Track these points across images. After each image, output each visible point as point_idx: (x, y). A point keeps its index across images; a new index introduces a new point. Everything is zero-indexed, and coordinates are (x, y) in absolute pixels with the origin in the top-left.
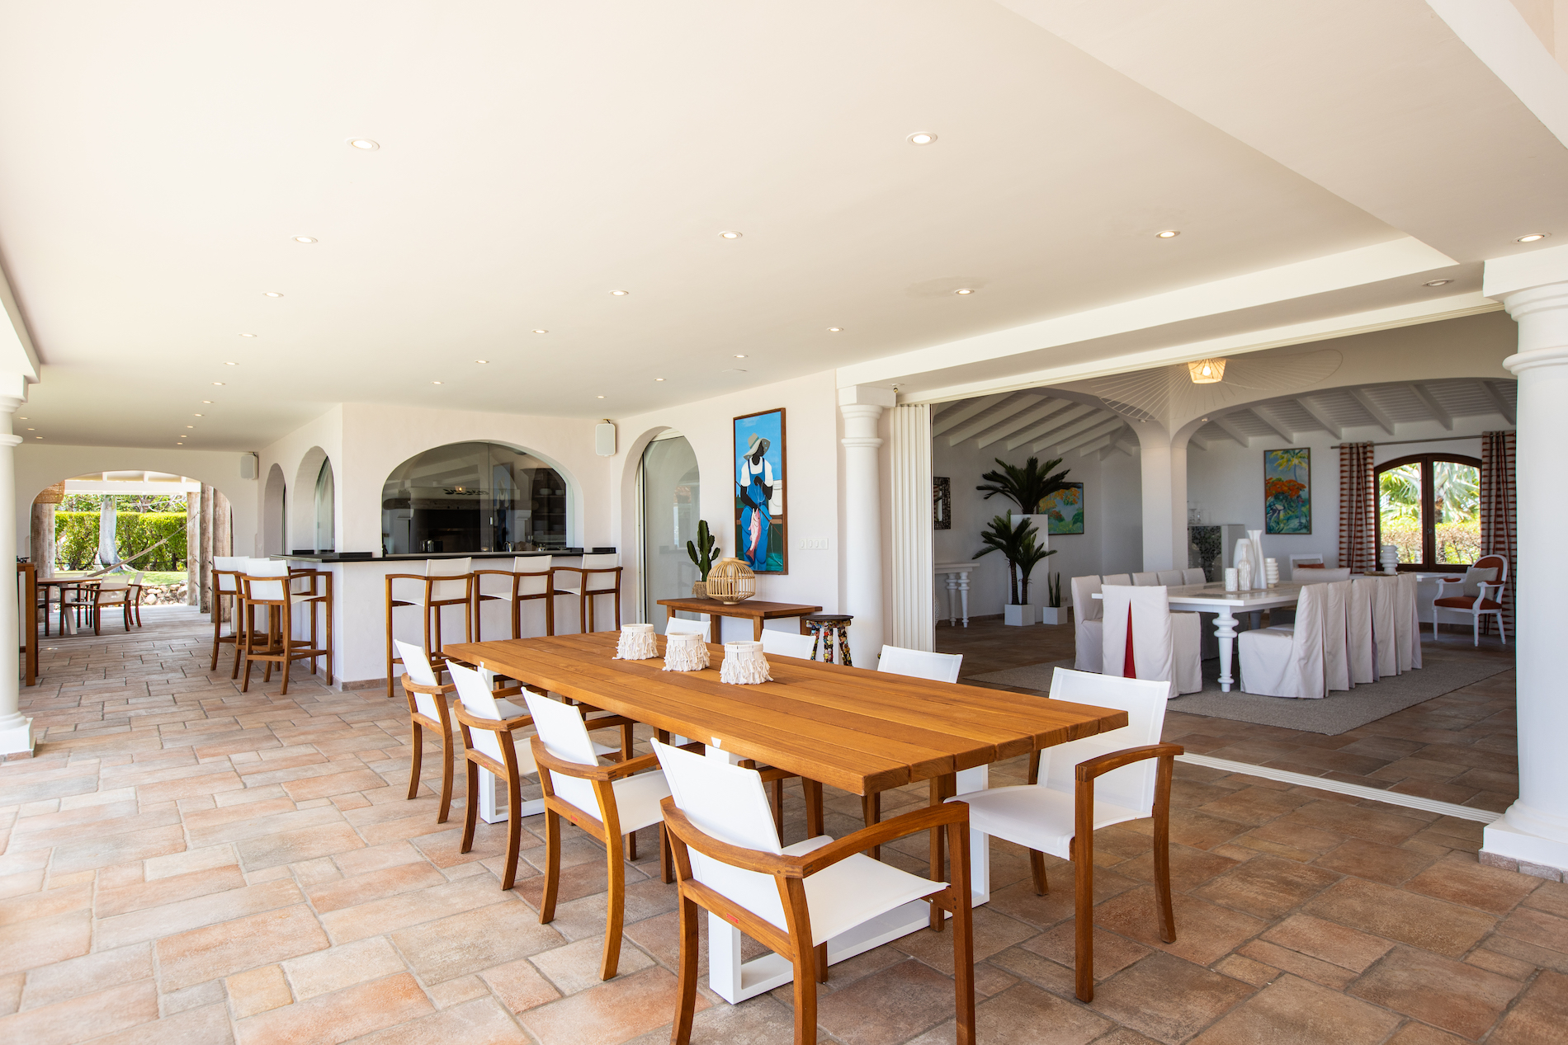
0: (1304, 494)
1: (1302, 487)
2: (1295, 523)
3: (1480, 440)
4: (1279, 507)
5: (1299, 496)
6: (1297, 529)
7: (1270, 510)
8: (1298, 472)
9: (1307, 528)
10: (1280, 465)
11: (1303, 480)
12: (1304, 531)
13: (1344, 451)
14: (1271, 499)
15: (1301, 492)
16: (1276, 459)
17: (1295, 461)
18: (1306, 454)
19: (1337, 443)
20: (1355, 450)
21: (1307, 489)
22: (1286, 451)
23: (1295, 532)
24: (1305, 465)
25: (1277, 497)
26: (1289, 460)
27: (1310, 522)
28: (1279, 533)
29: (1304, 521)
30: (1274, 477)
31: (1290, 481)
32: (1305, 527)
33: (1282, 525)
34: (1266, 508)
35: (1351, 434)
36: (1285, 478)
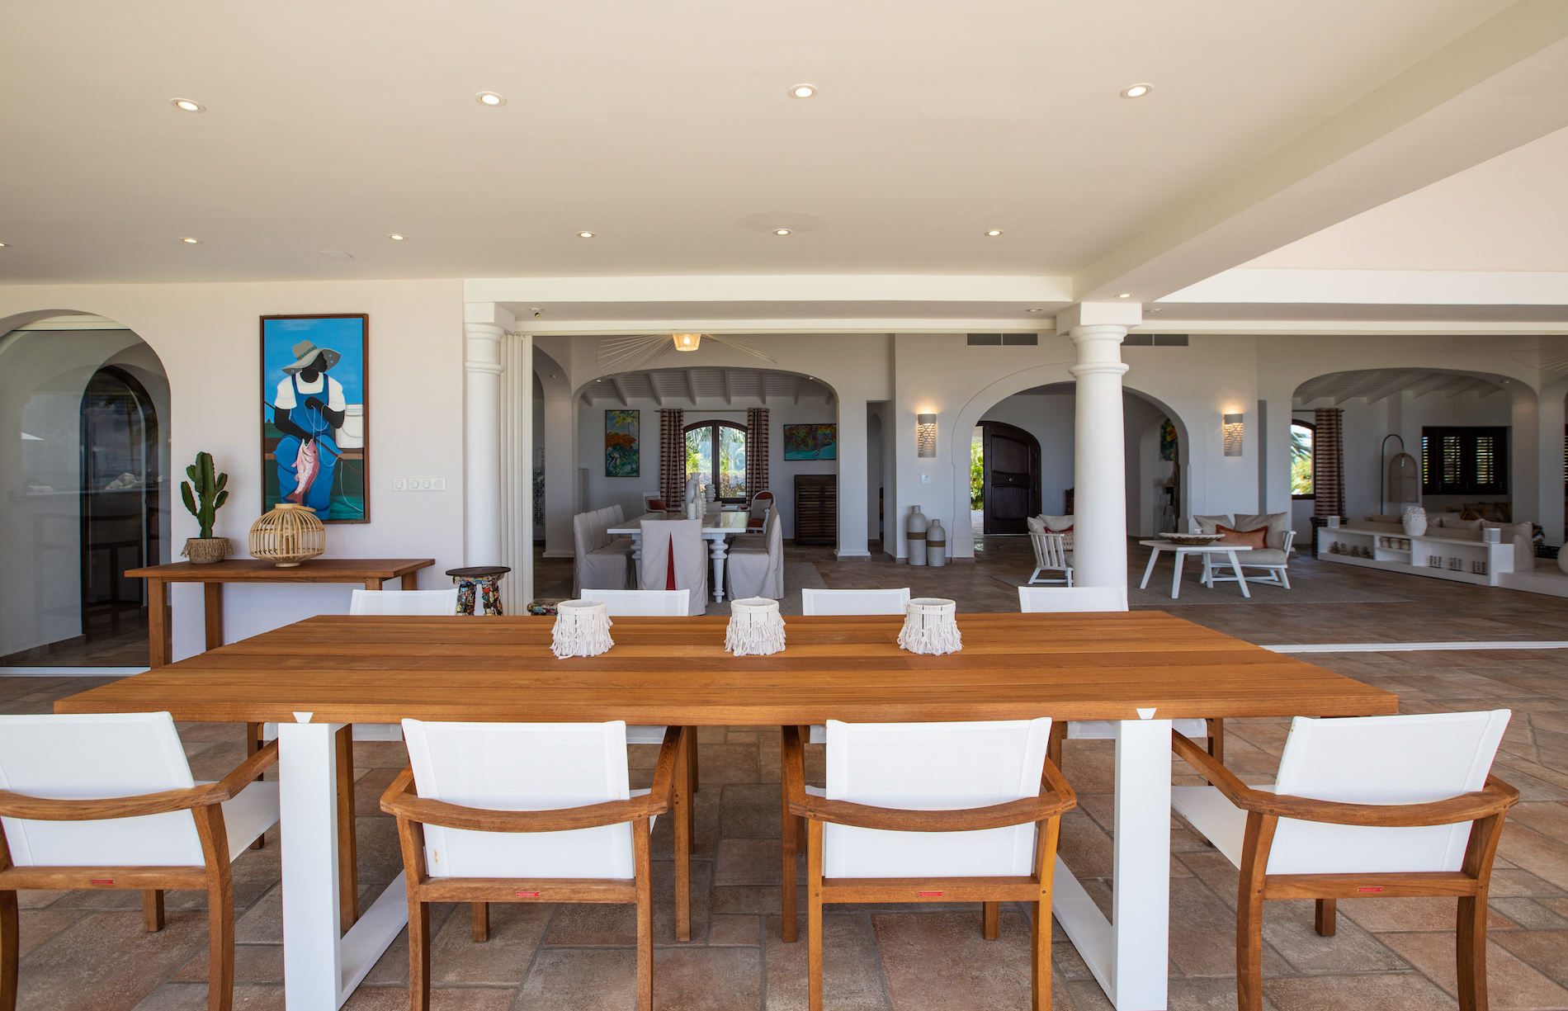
0: (634, 446)
1: (633, 440)
2: (628, 468)
3: (746, 414)
4: (617, 455)
5: (631, 447)
6: (629, 473)
7: (609, 457)
8: (631, 428)
9: (636, 472)
10: (618, 422)
11: (634, 435)
12: (635, 474)
13: (665, 414)
14: (610, 449)
15: (633, 444)
16: (614, 418)
17: (629, 420)
18: (635, 414)
19: (659, 408)
20: (672, 414)
21: (637, 442)
22: (623, 412)
23: (628, 475)
24: (636, 423)
25: (614, 448)
26: (624, 419)
27: (638, 467)
28: (616, 476)
29: (634, 466)
30: (613, 431)
31: (625, 435)
32: (636, 471)
33: (618, 470)
34: (606, 455)
35: (668, 402)
36: (621, 433)
